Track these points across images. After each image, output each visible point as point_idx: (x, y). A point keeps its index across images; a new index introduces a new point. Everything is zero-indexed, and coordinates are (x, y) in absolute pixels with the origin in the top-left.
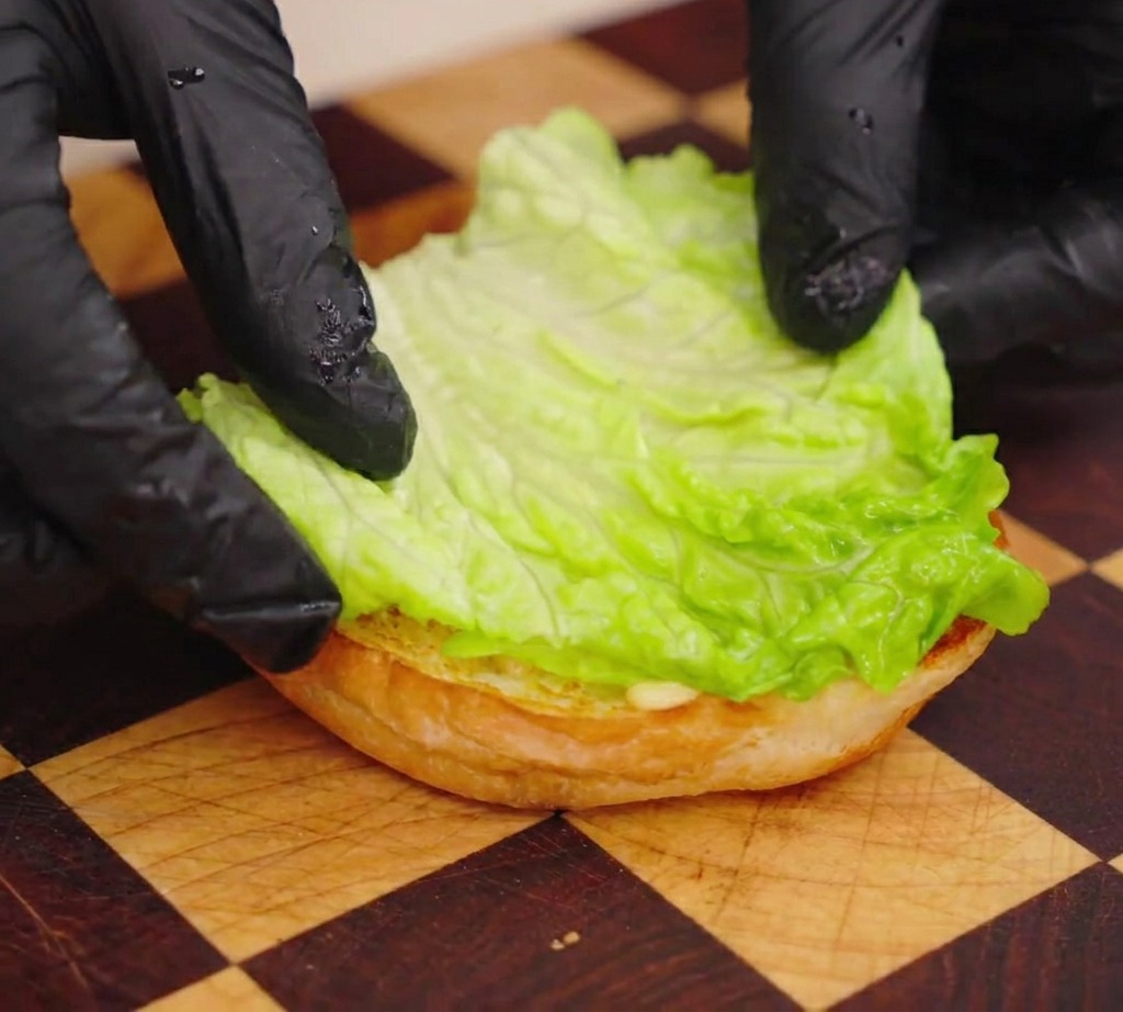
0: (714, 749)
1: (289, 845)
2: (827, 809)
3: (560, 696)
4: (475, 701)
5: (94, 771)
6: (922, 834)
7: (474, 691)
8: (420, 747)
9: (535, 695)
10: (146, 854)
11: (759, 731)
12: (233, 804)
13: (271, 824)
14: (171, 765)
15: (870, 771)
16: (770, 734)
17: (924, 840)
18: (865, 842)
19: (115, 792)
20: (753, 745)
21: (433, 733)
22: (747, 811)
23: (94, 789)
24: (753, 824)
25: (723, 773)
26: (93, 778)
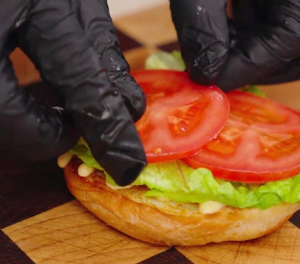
0: (226, 227)
1: (86, 256)
2: (262, 247)
3: (175, 208)
4: (148, 209)
5: (23, 231)
6: (292, 256)
7: (147, 206)
8: (129, 225)
9: (168, 208)
10: (39, 258)
11: (240, 222)
12: (68, 242)
13: (80, 249)
14: (47, 229)
15: (276, 234)
16: (244, 223)
17: (293, 258)
18: (274, 258)
19: (29, 238)
20: (238, 226)
21: (134, 220)
22: (236, 247)
23: (22, 236)
24: (238, 252)
25: (228, 235)
26: (21, 233)
